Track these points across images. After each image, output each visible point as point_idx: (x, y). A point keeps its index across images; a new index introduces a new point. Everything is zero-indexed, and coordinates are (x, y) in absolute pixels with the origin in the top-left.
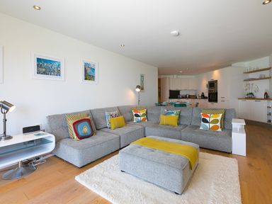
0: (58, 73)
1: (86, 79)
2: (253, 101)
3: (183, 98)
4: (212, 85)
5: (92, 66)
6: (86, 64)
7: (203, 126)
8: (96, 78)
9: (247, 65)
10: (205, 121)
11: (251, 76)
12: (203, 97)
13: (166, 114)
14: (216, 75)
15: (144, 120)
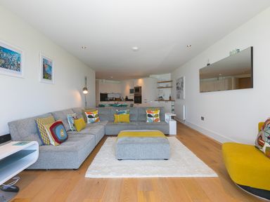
0: (18, 68)
1: (44, 78)
2: (164, 102)
3: (111, 100)
4: (138, 90)
5: (49, 64)
6: (45, 61)
7: (149, 120)
8: (53, 77)
9: (158, 77)
10: (150, 116)
11: (161, 85)
12: (127, 99)
13: (118, 114)
14: (140, 82)
15: (97, 121)
